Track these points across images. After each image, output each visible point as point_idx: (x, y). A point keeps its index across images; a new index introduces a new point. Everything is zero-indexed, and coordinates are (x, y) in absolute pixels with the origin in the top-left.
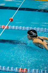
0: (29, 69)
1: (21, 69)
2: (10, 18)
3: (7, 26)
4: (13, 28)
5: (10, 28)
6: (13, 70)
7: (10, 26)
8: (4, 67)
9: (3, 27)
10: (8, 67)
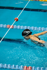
0: (34, 67)
1: (26, 67)
2: (16, 18)
3: (12, 25)
4: (18, 28)
5: (15, 27)
6: (18, 68)
7: (15, 26)
8: (9, 65)
9: (8, 27)
10: (13, 65)
